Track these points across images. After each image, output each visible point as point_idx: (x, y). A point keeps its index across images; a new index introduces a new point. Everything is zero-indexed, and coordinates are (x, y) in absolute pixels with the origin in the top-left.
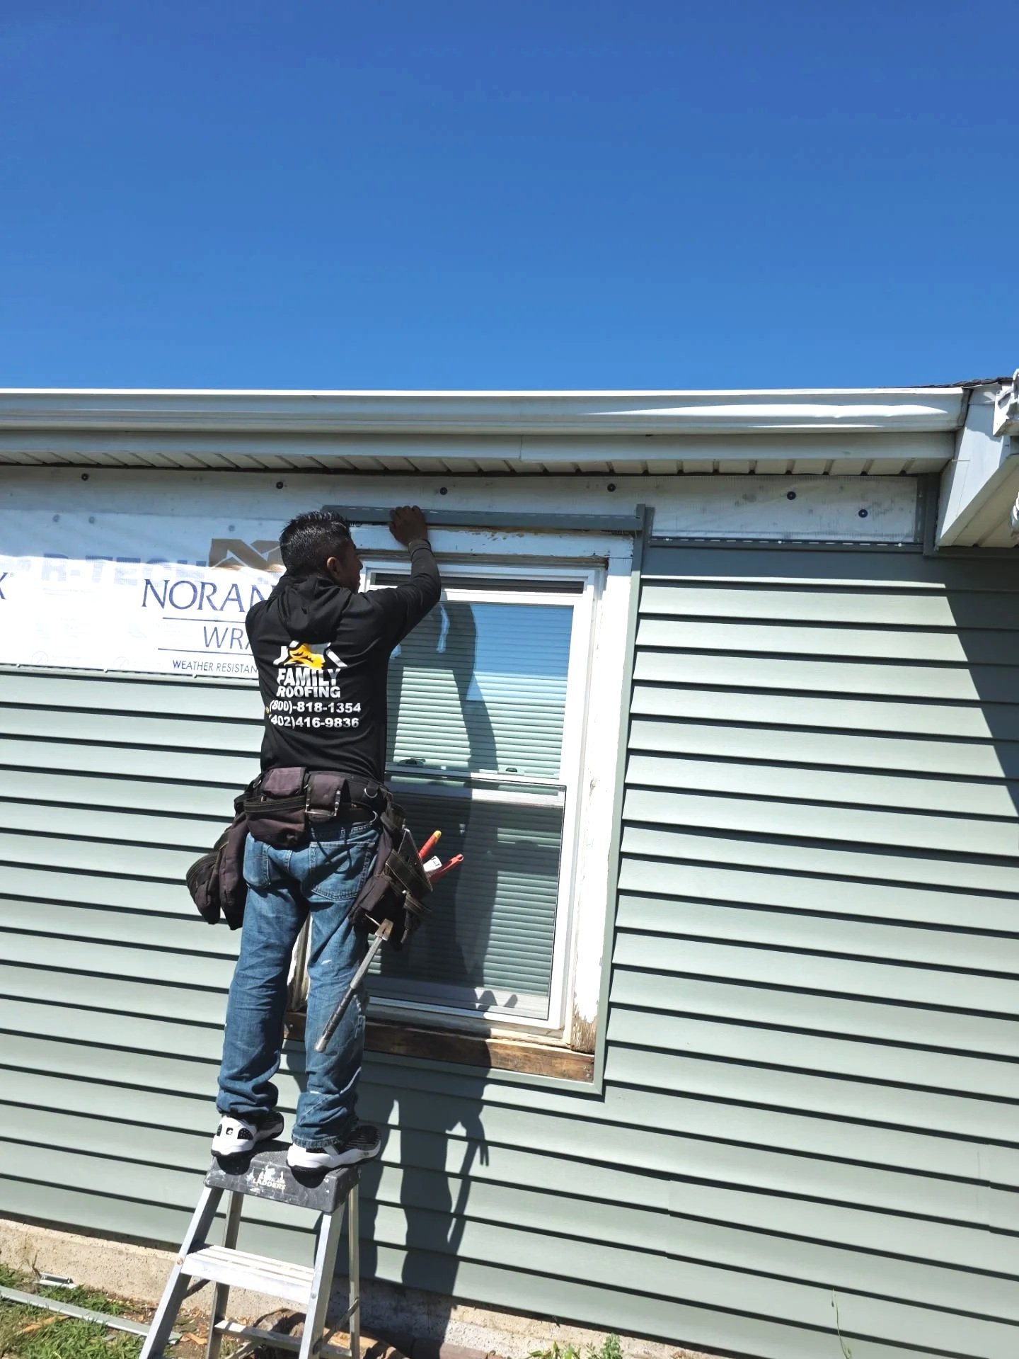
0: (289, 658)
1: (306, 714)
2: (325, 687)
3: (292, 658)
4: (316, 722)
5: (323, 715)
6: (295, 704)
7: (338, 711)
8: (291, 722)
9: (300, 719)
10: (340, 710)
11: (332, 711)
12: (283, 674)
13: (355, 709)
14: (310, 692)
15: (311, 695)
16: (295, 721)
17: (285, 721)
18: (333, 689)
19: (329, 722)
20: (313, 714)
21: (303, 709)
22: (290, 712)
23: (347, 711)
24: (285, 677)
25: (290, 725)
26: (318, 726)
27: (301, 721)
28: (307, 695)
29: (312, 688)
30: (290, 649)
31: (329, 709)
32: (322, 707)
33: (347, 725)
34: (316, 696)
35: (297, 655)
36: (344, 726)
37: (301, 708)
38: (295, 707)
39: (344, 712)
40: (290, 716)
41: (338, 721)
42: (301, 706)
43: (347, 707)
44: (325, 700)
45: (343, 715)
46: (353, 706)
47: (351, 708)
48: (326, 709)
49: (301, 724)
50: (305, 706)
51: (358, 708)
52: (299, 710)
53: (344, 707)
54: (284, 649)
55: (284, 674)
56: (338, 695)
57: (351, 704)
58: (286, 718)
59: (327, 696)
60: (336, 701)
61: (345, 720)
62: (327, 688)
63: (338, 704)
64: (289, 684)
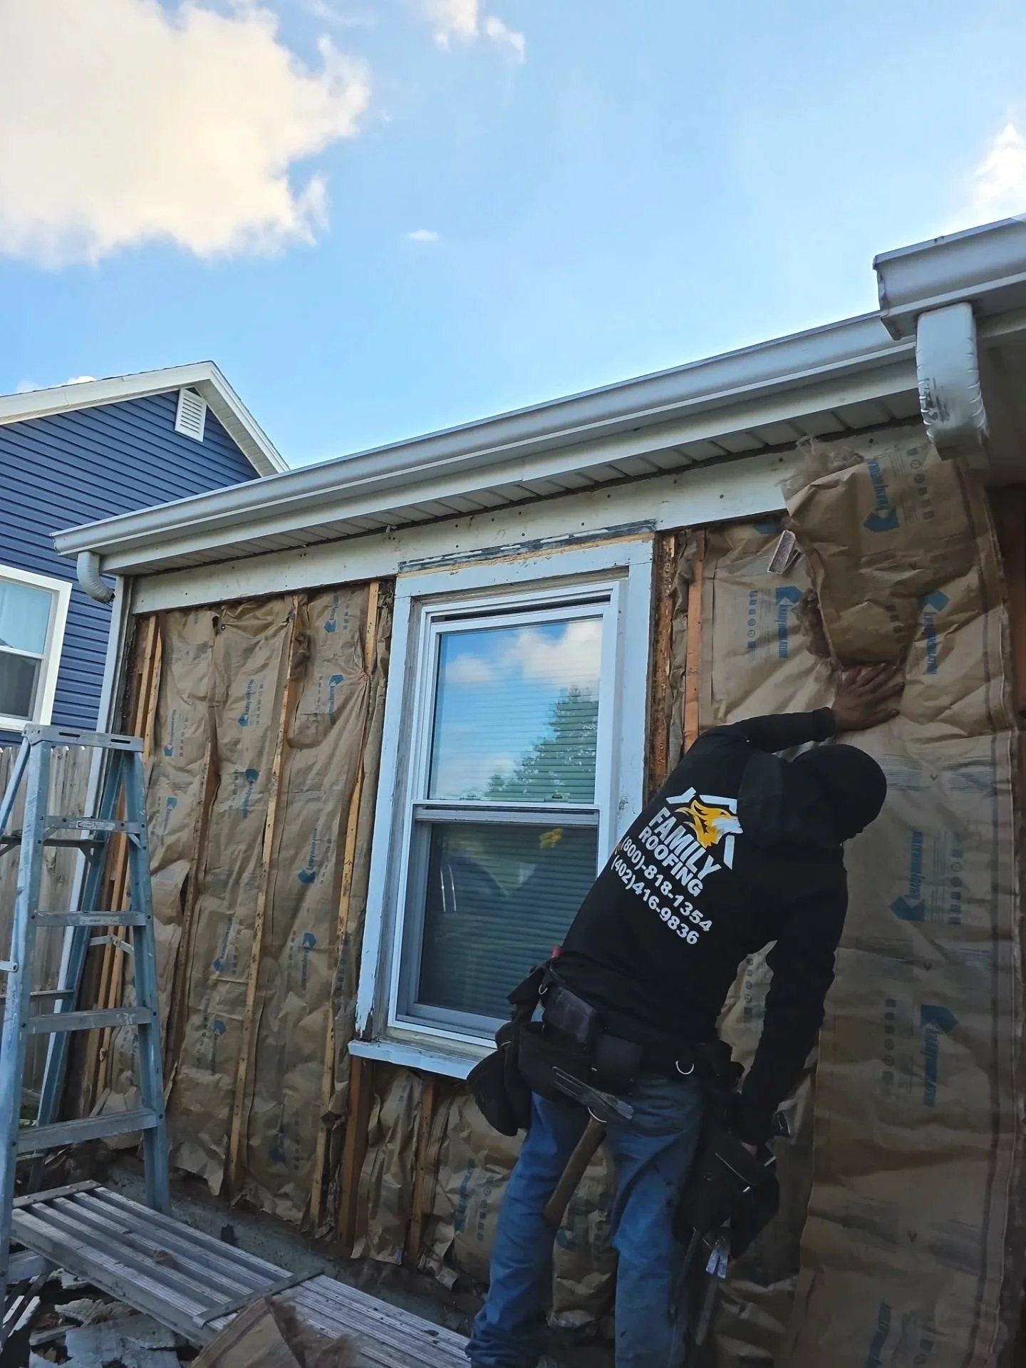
0: (688, 805)
1: (650, 884)
2: (689, 871)
3: (690, 807)
4: (653, 902)
5: (665, 902)
6: (647, 864)
7: (682, 910)
8: (629, 880)
9: (642, 885)
10: (685, 911)
11: (676, 904)
12: (663, 816)
13: (702, 924)
14: (672, 864)
15: (670, 867)
16: (635, 882)
17: (626, 874)
18: (695, 881)
19: (665, 914)
20: (656, 891)
21: (651, 877)
22: (636, 868)
23: (691, 918)
24: (663, 822)
25: (626, 882)
26: (653, 908)
27: (641, 888)
28: (665, 864)
29: (677, 860)
30: (697, 798)
31: (675, 899)
32: (670, 891)
33: (681, 933)
34: (673, 872)
35: (699, 811)
36: (678, 932)
37: (649, 874)
38: (644, 867)
39: (688, 917)
40: (634, 872)
41: (674, 923)
42: (651, 872)
43: (694, 914)
44: (678, 888)
45: (685, 919)
46: (702, 920)
47: (698, 920)
48: (671, 896)
49: (638, 892)
50: (655, 875)
51: (707, 925)
52: (646, 874)
53: (692, 912)
54: (691, 792)
55: (665, 819)
56: (696, 892)
57: (702, 916)
58: (629, 871)
59: (684, 883)
60: (689, 897)
61: (683, 925)
62: (691, 875)
63: (687, 903)
64: (659, 834)
